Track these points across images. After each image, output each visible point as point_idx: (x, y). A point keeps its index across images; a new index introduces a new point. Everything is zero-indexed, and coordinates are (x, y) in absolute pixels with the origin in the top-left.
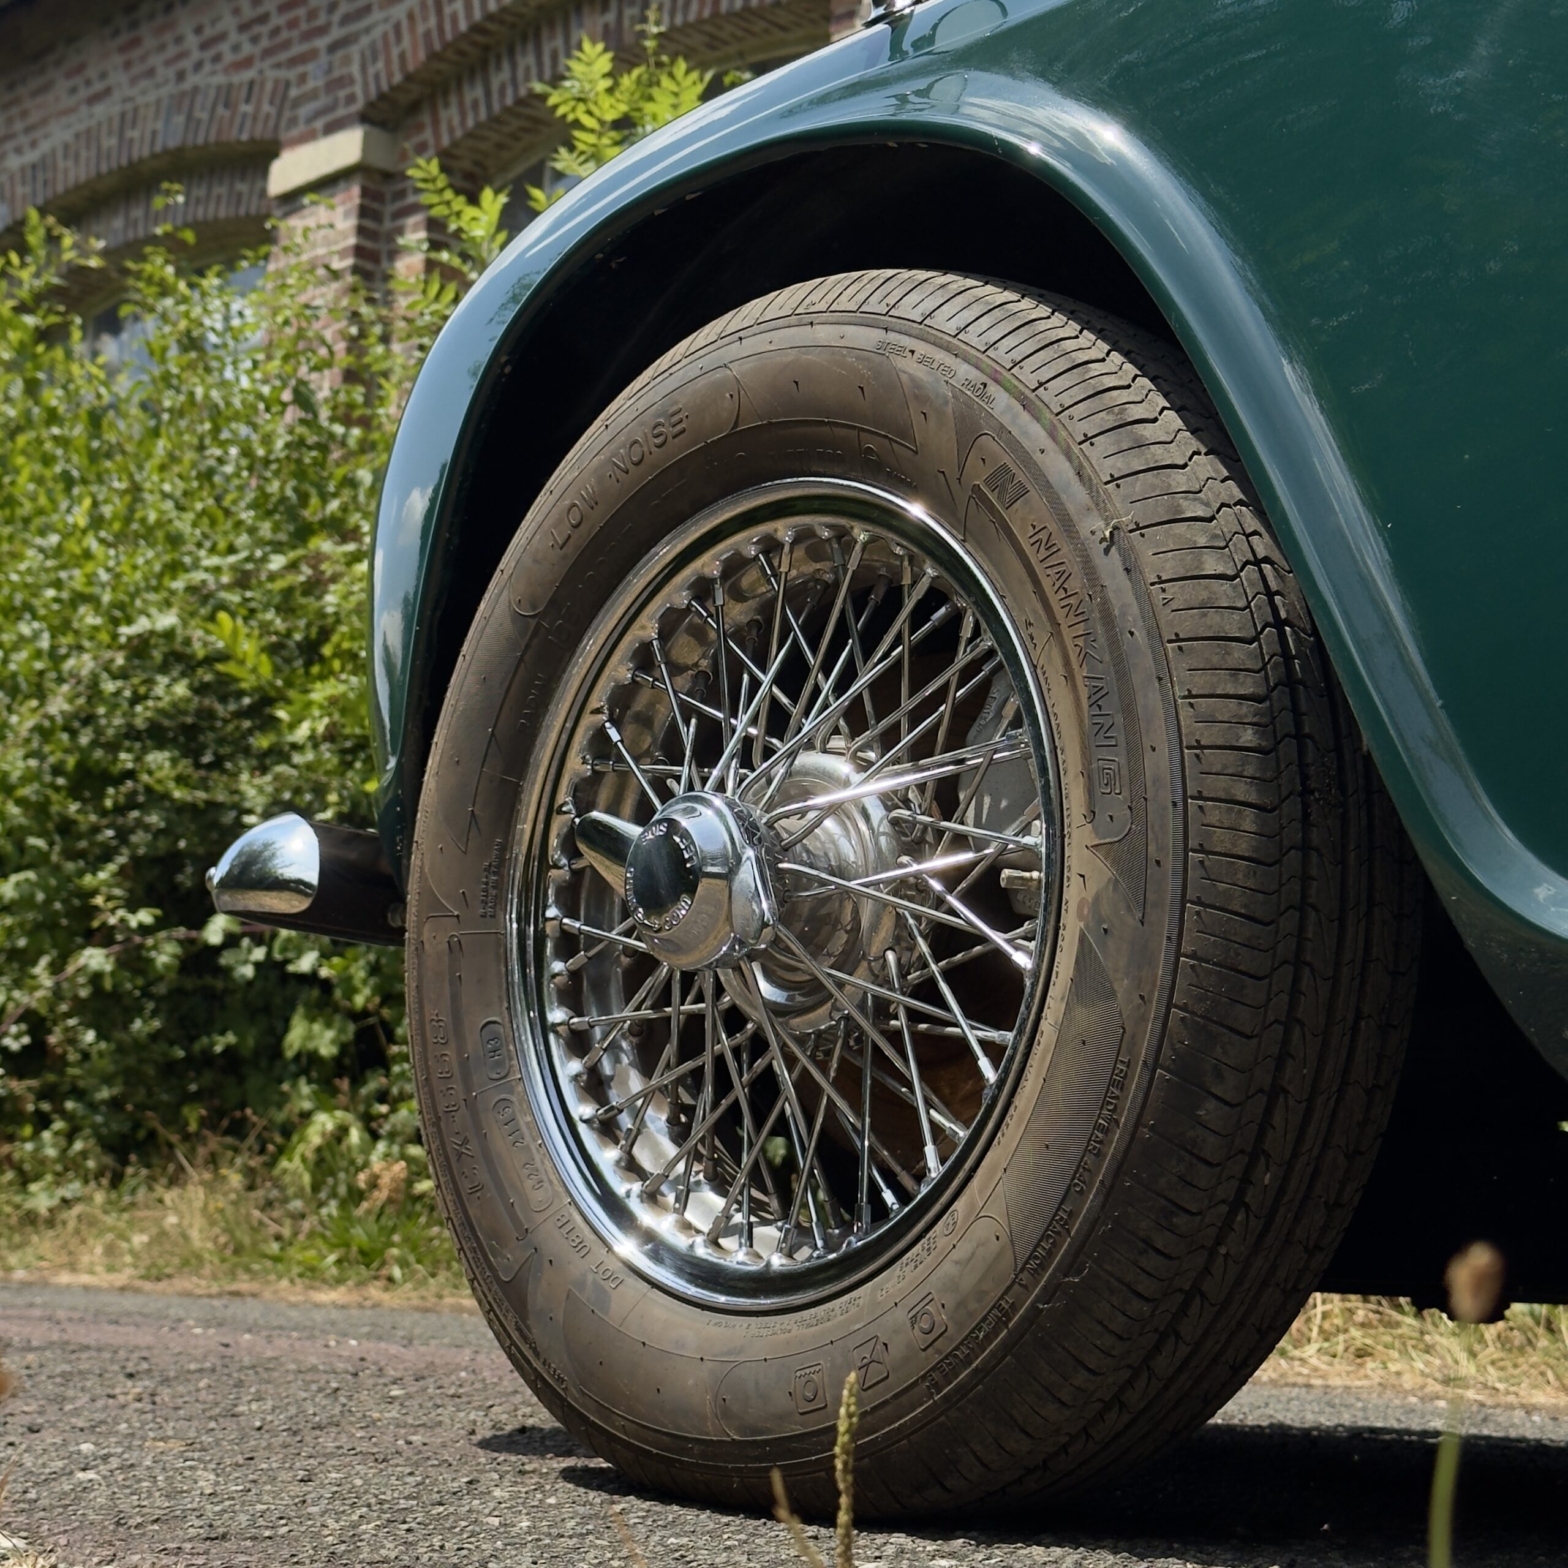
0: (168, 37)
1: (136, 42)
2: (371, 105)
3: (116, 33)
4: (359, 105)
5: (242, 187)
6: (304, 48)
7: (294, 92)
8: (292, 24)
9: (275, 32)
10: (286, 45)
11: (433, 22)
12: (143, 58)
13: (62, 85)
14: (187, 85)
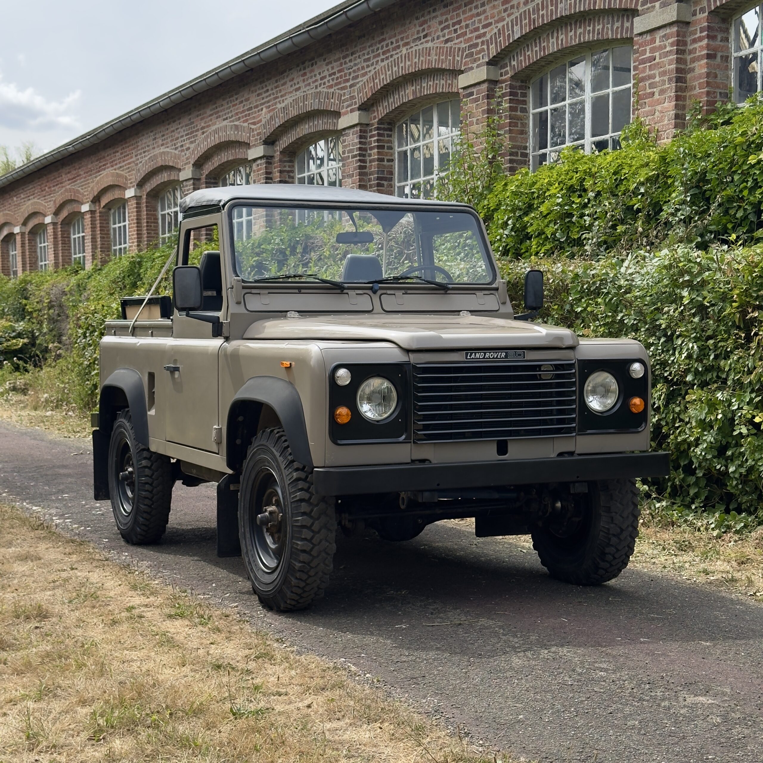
0: (313, 74)
1: (305, 74)
2: (360, 106)
3: (300, 70)
4: (357, 106)
5: (335, 121)
6: (344, 85)
7: (343, 98)
8: (341, 77)
9: (337, 78)
10: (340, 83)
11: (372, 84)
12: (308, 79)
13: (289, 84)
14: (318, 90)
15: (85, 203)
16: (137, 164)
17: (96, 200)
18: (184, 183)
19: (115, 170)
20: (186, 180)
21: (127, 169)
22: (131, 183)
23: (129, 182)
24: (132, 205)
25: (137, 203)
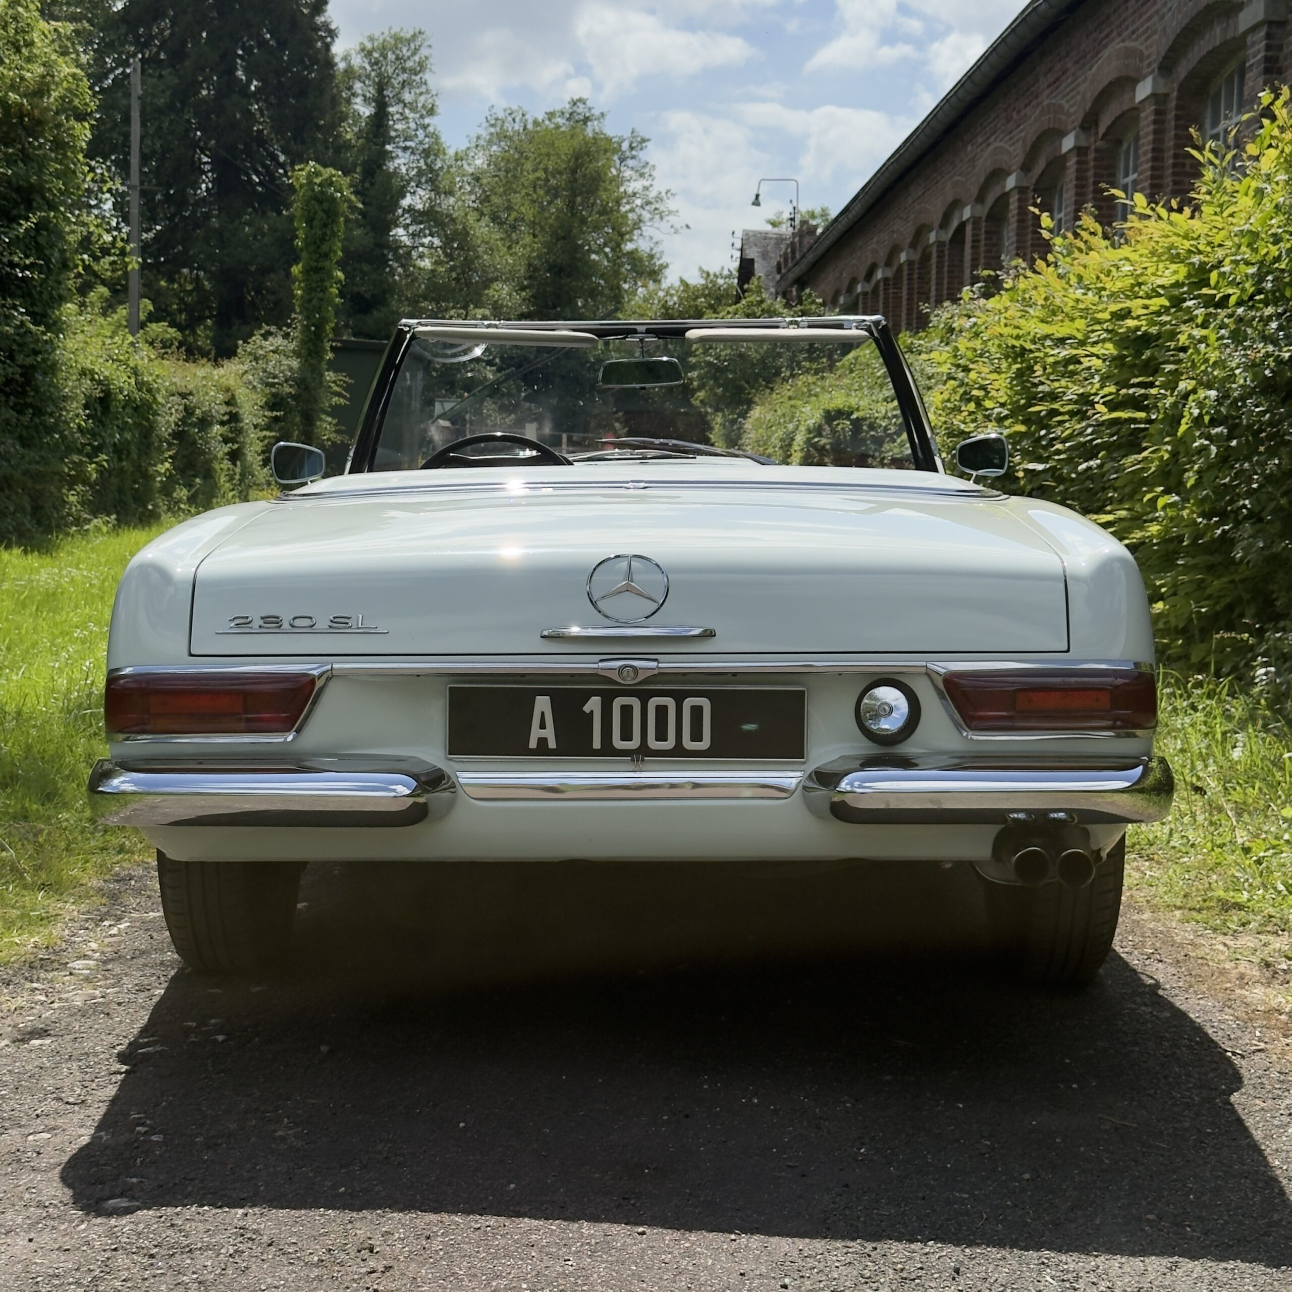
15: (1070, 132)
16: (1162, 17)
17: (1089, 123)
18: (1249, 39)
19: (1123, 41)
20: (1254, 29)
21: (1144, 33)
22: (1149, 65)
23: (1146, 63)
24: (1147, 118)
25: (1157, 112)
